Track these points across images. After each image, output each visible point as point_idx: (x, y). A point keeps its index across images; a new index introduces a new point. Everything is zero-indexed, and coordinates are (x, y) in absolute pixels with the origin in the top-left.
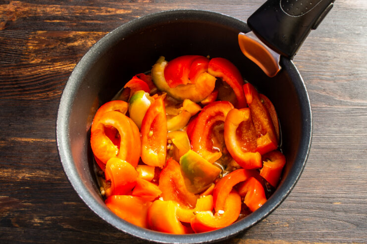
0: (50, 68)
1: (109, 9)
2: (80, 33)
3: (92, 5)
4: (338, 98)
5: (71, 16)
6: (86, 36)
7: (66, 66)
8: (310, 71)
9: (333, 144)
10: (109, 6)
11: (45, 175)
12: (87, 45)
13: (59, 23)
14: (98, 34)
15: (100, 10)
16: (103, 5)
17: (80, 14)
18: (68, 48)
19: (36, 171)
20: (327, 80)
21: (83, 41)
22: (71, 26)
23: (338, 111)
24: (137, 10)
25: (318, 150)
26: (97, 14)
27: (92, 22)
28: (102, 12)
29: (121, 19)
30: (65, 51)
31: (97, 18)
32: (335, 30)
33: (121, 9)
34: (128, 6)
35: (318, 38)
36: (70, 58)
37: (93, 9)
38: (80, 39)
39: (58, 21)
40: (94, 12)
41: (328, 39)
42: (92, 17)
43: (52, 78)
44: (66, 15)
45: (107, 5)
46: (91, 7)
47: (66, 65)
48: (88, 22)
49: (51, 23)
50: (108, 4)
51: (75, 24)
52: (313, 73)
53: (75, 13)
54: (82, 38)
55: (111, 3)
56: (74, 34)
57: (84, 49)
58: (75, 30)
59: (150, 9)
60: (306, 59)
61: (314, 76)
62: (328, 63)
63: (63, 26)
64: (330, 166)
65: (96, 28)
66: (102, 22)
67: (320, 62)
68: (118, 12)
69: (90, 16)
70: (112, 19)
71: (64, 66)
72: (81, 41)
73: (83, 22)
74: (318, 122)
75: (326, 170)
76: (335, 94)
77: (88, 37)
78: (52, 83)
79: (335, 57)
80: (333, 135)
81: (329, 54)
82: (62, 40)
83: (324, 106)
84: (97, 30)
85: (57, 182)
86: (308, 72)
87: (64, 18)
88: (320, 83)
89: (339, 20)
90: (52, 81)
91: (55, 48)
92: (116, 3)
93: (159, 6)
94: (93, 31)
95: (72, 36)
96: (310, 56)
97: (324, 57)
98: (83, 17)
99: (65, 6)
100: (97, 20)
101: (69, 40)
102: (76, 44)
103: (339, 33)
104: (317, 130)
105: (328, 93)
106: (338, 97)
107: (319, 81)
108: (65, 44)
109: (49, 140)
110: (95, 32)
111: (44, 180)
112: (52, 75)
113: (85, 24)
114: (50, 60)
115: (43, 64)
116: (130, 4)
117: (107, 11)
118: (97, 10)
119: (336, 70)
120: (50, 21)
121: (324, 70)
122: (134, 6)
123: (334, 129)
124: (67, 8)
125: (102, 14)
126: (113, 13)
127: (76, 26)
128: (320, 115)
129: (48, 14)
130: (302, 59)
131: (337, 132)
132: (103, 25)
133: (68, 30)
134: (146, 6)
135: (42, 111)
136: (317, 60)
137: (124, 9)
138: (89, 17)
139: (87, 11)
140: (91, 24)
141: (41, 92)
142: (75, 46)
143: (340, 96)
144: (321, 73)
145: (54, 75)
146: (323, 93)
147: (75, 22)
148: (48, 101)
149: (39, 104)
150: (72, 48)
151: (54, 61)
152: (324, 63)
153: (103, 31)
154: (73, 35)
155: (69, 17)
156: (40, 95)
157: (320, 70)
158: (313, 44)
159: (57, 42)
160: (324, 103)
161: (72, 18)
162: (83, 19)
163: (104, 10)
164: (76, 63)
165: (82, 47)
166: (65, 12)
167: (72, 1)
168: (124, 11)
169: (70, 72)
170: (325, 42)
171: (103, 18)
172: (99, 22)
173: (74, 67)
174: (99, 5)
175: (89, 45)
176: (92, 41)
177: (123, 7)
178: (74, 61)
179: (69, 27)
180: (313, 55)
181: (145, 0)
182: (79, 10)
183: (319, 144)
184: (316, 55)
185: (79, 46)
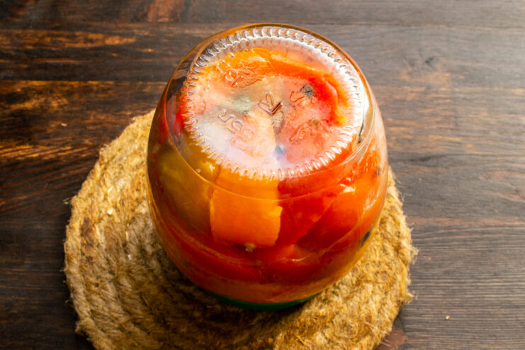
1: (92, 36)
2: (36, 83)
3: (57, 28)
5: (17, 51)
6: (47, 89)
7: (10, 150)
8: (488, 155)
10: (91, 29)
12: (49, 107)
14: (72, 86)
15: (73, 38)
16: (80, 28)
17: (35, 45)
18: (13, 114)
21: (42, 100)
22: (17, 70)
24: (146, 37)
25: (508, 311)
26: (67, 45)
27: (57, 61)
28: (76, 42)
29: (114, 55)
30: (6, 119)
31: (67, 54)
33: (115, 34)
34: (128, 28)
35: (502, 89)
36: (17, 134)
37: (58, 36)
38: (36, 96)
40: (61, 41)
41: (522, 90)
42: (59, 52)
44: (7, 47)
45: (85, 28)
46: (55, 32)
47: (10, 147)
48: (51, 61)
50: (88, 26)
51: (25, 66)
52: (494, 158)
53: (25, 44)
54: (40, 92)
55: (95, 24)
56: (23, 86)
57: (45, 115)
58: (26, 79)
59: (171, 35)
60: (480, 132)
61: (497, 164)
65: (65, 74)
66: (77, 63)
68: (109, 41)
69: (54, 49)
70: (97, 56)
72: (38, 99)
73: (41, 61)
74: (507, 255)
77: (52, 92)
83: (517, 223)
84: (69, 78)
86: (484, 156)
88: (507, 178)
92: (104, 24)
93: (189, 29)
94: (60, 79)
95: (19, 90)
96: (487, 124)
97: (513, 125)
98: (41, 51)
99: (5, 30)
100: (67, 57)
101: (13, 98)
102: (28, 105)
104: (506, 271)
107: (506, 173)
108: (7, 106)
110: (65, 82)
113: (45, 67)
116: (131, 25)
117: (87, 40)
118: (68, 37)
121: (516, 153)
122: (139, 29)
124: (8, 35)
125: (78, 45)
126: (99, 44)
127: (26, 69)
128: (510, 242)
130: (471, 131)
132: (80, 66)
133: (12, 78)
134: (164, 29)
136: (501, 133)
137: (120, 35)
138: (53, 52)
139: (48, 40)
140: (56, 67)
142: (27, 110)
144: (510, 158)
146: (515, 198)
147: (25, 61)
150: (21, 113)
152: (514, 137)
153: (80, 80)
154: (23, 89)
155: (13, 53)
157: (507, 152)
158: (492, 100)
160: (517, 218)
161: (19, 54)
162: (40, 56)
163: (81, 38)
164: (30, 145)
165: (40, 111)
166: (4, 43)
167: (17, 20)
168: (121, 40)
169: (19, 162)
170: (514, 98)
171: (80, 54)
172: (72, 62)
173: (25, 151)
174: (71, 27)
175: (53, 108)
176: (59, 101)
177: (117, 32)
178: (26, 139)
179: (12, 72)
180: (492, 123)
181: (161, 17)
182: (31, 38)
183: (510, 299)
184: (499, 122)
185: (34, 110)
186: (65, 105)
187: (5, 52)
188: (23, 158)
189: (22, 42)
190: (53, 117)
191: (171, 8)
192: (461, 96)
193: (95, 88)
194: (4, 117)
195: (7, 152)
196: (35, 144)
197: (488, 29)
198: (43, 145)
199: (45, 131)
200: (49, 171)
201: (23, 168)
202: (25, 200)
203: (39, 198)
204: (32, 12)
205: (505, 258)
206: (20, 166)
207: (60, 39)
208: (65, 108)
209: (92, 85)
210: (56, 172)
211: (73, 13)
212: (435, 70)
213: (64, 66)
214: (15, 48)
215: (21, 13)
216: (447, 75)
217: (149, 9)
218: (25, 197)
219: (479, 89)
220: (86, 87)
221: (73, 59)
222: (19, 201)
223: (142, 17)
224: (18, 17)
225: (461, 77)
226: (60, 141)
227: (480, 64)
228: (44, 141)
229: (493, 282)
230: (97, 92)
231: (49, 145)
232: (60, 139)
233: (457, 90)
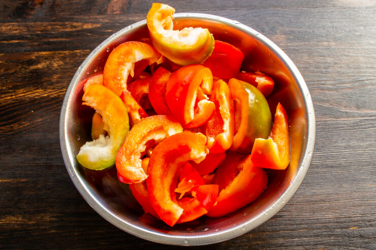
0: (11, 96)
1: (75, 24)
2: (43, 53)
4: (343, 110)
5: (32, 35)
6: (50, 56)
7: (30, 93)
9: (342, 161)
10: (75, 20)
11: (17, 221)
12: (52, 67)
13: (17, 43)
14: (65, 54)
15: (64, 26)
16: (67, 20)
17: (42, 31)
18: (31, 72)
19: (6, 217)
20: (329, 89)
21: (48, 63)
22: (32, 46)
23: (344, 124)
24: (107, 23)
25: (326, 170)
26: (61, 30)
27: (56, 40)
28: (66, 28)
29: (89, 34)
30: (27, 75)
31: (62, 35)
32: (333, 33)
33: (88, 23)
34: (96, 19)
35: (315, 43)
36: (34, 83)
37: (56, 25)
38: (44, 60)
39: (16, 41)
40: (57, 28)
41: (327, 43)
42: (57, 34)
43: (15, 108)
44: (25, 33)
45: (71, 20)
46: (53, 23)
47: (31, 91)
48: (52, 40)
49: (8, 44)
50: (73, 18)
51: (37, 44)
52: (313, 83)
53: (36, 30)
54: (47, 59)
55: (76, 17)
56: (36, 55)
57: (50, 71)
58: (38, 51)
59: (122, 21)
60: (304, 68)
61: (315, 86)
62: (329, 70)
63: (23, 46)
64: (341, 186)
65: (61, 47)
66: (67, 40)
67: (320, 70)
68: (85, 27)
69: (53, 33)
70: (78, 35)
71: (28, 93)
72: (45, 62)
75: (337, 192)
76: (340, 104)
77: (53, 58)
78: (15, 113)
79: (336, 63)
80: (341, 152)
81: (329, 60)
82: (23, 63)
83: (328, 119)
84: (63, 49)
85: (32, 228)
87: (23, 37)
88: (321, 94)
89: (336, 20)
90: (15, 111)
91: (16, 72)
92: (82, 17)
93: (132, 17)
94: (58, 50)
95: (34, 58)
96: (308, 63)
97: (323, 63)
98: (45, 34)
99: (24, 23)
100: (61, 37)
101: (31, 62)
102: (40, 66)
103: (337, 35)
104: (323, 147)
105: (331, 105)
106: (344, 108)
107: (320, 91)
108: (27, 67)
109: (18, 180)
110: (61, 52)
111: (16, 227)
112: (15, 104)
113: (49, 43)
114: (11, 87)
115: (3, 91)
116: (98, 17)
117: (72, 27)
118: (61, 25)
119: (339, 78)
120: (7, 42)
121: (325, 79)
122: (103, 18)
123: (343, 144)
124: (26, 26)
125: (67, 30)
126: (79, 29)
127: (38, 45)
128: (325, 130)
129: (4, 34)
131: (346, 148)
132: (69, 42)
133: (29, 51)
134: (117, 18)
135: (7, 146)
136: (317, 68)
137: (91, 22)
139: (50, 27)
140: (55, 43)
141: (4, 125)
142: (39, 69)
143: (345, 107)
144: (323, 82)
145: (18, 104)
146: (327, 105)
147: (36, 41)
148: (13, 134)
149: (3, 139)
150: (36, 71)
151: (16, 88)
152: (324, 70)
153: (69, 50)
154: (36, 57)
155: (29, 36)
156: (3, 128)
157: (321, 79)
158: (310, 49)
159: (17, 65)
160: (328, 116)
161: (32, 37)
162: (46, 37)
163: (69, 25)
164: (42, 89)
165: (47, 69)
166: (23, 30)
167: (30, 17)
168: (92, 26)
169: (36, 100)
170: (323, 47)
171: (69, 35)
172: (64, 39)
173: (39, 93)
174: (62, 20)
175: (55, 67)
176: (58, 63)
177: (90, 21)
178: (40, 86)
179: (29, 48)
180: (311, 62)
181: (115, 11)
182: (40, 26)
183: (327, 163)
184: (314, 62)
185: (43, 69)
186: (62, 65)
187: (24, 36)
188: (38, 97)
189: (35, 29)
190: (55, 72)
191: (121, 5)
192: (292, 48)
193: (79, 54)
194: (26, 74)
195: (29, 94)
196: (45, 89)
197: (306, 8)
198: (50, 89)
199: (50, 80)
200: (54, 104)
201: (39, 103)
202: (41, 121)
203: (49, 120)
204: (39, 12)
205: (323, 139)
206: (37, 102)
207: (56, 27)
208: (62, 66)
209: (77, 53)
210: (58, 104)
211: (63, 11)
212: (276, 34)
213: (60, 42)
214: (30, 33)
215: (32, 13)
216: (283, 36)
217: (108, 7)
218: (41, 120)
219: (302, 43)
220: (73, 53)
221: (65, 38)
222: (38, 122)
223: (104, 11)
224: (31, 15)
225: (291, 37)
226: (60, 86)
227: (302, 29)
228: (50, 86)
229: (317, 154)
230: (80, 57)
231: (53, 89)
232: (59, 85)
233: (289, 44)
